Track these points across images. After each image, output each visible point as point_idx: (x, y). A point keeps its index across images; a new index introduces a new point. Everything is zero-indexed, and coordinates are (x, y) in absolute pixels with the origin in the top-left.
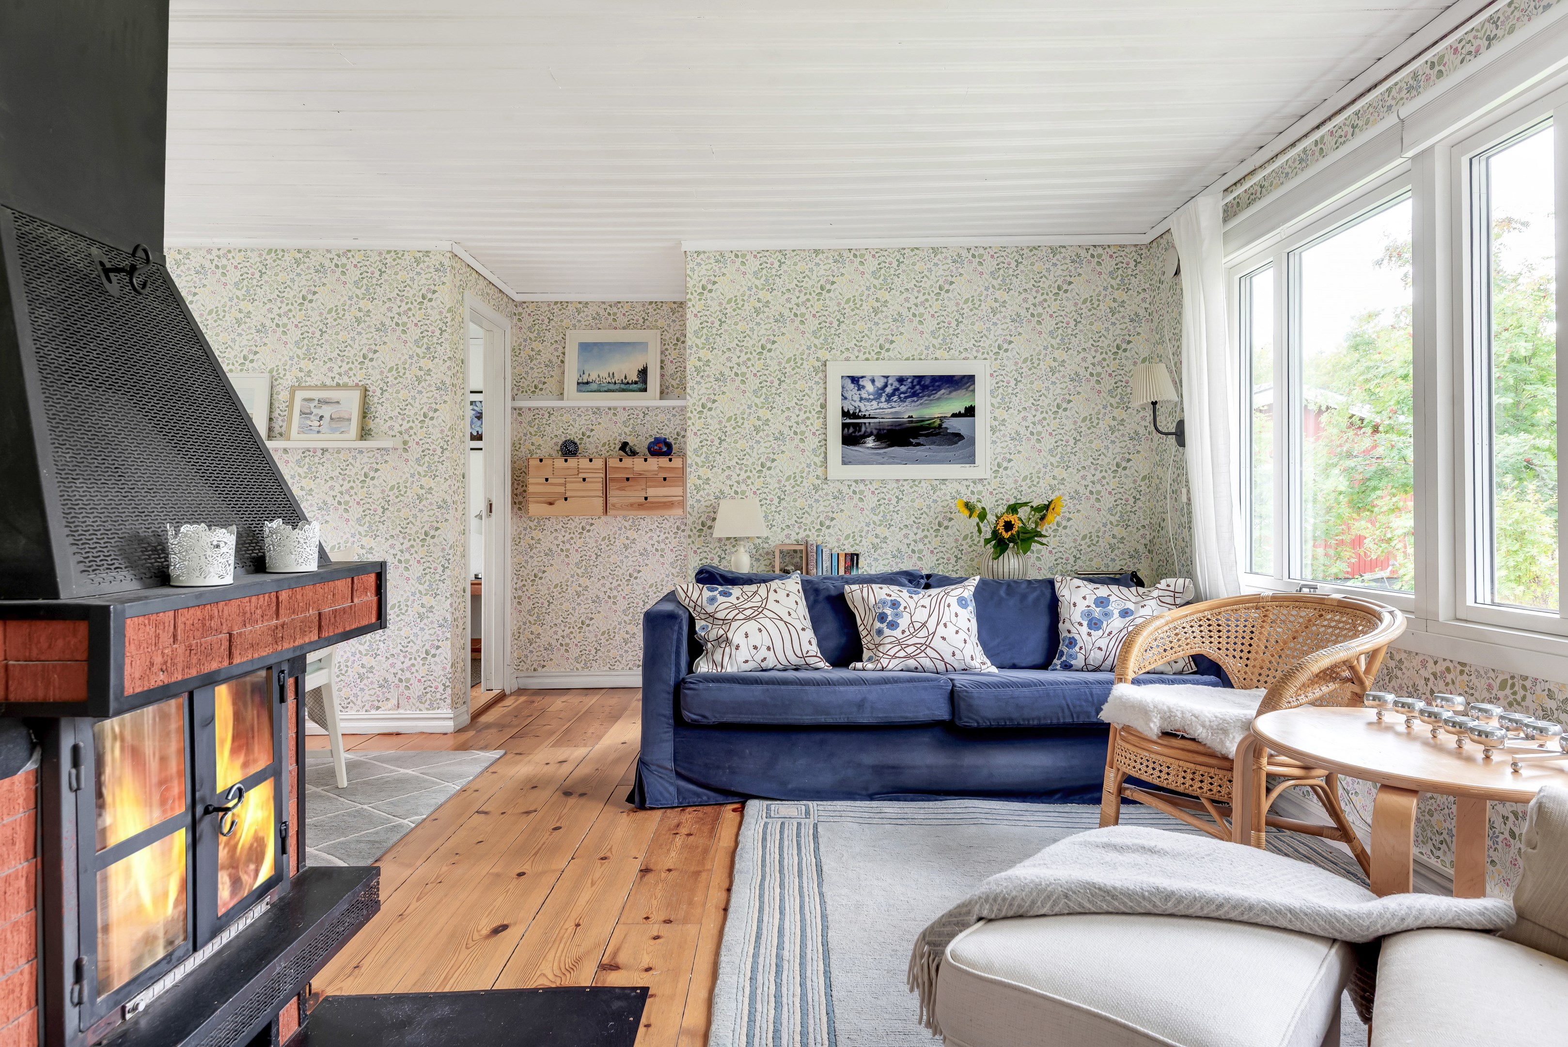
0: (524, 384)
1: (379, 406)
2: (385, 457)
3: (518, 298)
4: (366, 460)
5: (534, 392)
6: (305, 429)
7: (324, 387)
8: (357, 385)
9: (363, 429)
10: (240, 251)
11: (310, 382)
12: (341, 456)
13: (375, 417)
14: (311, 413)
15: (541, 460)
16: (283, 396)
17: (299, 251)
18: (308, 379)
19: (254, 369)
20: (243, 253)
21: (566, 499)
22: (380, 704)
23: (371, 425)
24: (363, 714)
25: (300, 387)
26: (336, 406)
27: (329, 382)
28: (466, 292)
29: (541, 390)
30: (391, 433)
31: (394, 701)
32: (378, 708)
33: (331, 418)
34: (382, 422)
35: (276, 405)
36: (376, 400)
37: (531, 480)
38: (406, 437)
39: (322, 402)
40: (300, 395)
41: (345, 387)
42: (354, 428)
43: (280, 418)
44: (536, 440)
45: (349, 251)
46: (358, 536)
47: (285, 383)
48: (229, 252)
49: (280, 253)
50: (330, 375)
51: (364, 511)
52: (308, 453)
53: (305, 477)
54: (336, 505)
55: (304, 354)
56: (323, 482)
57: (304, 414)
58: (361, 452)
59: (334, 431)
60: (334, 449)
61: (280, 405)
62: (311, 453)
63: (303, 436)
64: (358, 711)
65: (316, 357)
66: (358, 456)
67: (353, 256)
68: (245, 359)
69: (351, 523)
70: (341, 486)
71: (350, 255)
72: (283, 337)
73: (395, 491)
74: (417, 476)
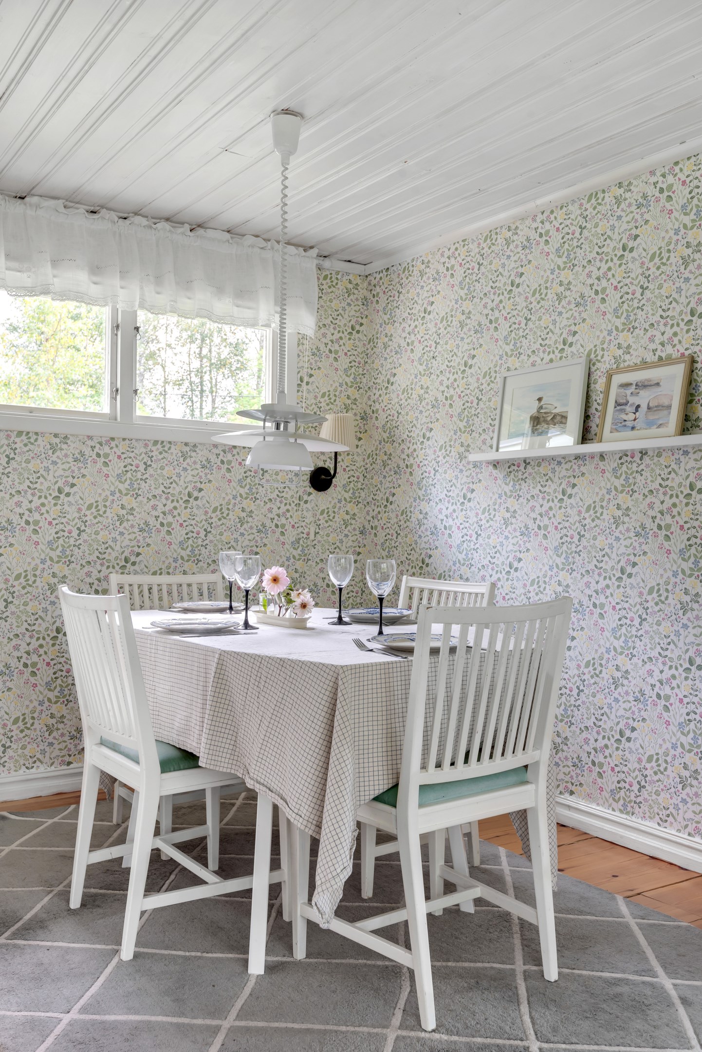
4: (692, 464)
6: (620, 425)
7: (645, 365)
8: (683, 355)
9: (687, 418)
10: (561, 208)
11: (632, 359)
12: (662, 460)
14: (626, 404)
16: (599, 385)
17: (620, 185)
18: (627, 357)
19: (573, 354)
20: (564, 209)
24: (683, 837)
25: (619, 371)
27: (650, 358)
33: (649, 408)
35: (594, 396)
39: (642, 386)
40: (617, 380)
41: (662, 362)
42: (674, 418)
43: (598, 414)
45: (677, 163)
46: (681, 576)
47: (602, 367)
48: (552, 212)
49: (600, 195)
50: (652, 346)
51: (689, 540)
52: (625, 458)
53: (622, 492)
54: (655, 529)
55: (624, 324)
56: (641, 497)
57: (620, 405)
58: (686, 453)
59: (650, 424)
60: (654, 449)
61: (597, 397)
62: (629, 459)
63: (616, 435)
64: (679, 831)
65: (637, 325)
66: (682, 458)
67: (681, 170)
68: (564, 344)
69: (673, 555)
70: (662, 502)
71: (677, 169)
72: (602, 306)
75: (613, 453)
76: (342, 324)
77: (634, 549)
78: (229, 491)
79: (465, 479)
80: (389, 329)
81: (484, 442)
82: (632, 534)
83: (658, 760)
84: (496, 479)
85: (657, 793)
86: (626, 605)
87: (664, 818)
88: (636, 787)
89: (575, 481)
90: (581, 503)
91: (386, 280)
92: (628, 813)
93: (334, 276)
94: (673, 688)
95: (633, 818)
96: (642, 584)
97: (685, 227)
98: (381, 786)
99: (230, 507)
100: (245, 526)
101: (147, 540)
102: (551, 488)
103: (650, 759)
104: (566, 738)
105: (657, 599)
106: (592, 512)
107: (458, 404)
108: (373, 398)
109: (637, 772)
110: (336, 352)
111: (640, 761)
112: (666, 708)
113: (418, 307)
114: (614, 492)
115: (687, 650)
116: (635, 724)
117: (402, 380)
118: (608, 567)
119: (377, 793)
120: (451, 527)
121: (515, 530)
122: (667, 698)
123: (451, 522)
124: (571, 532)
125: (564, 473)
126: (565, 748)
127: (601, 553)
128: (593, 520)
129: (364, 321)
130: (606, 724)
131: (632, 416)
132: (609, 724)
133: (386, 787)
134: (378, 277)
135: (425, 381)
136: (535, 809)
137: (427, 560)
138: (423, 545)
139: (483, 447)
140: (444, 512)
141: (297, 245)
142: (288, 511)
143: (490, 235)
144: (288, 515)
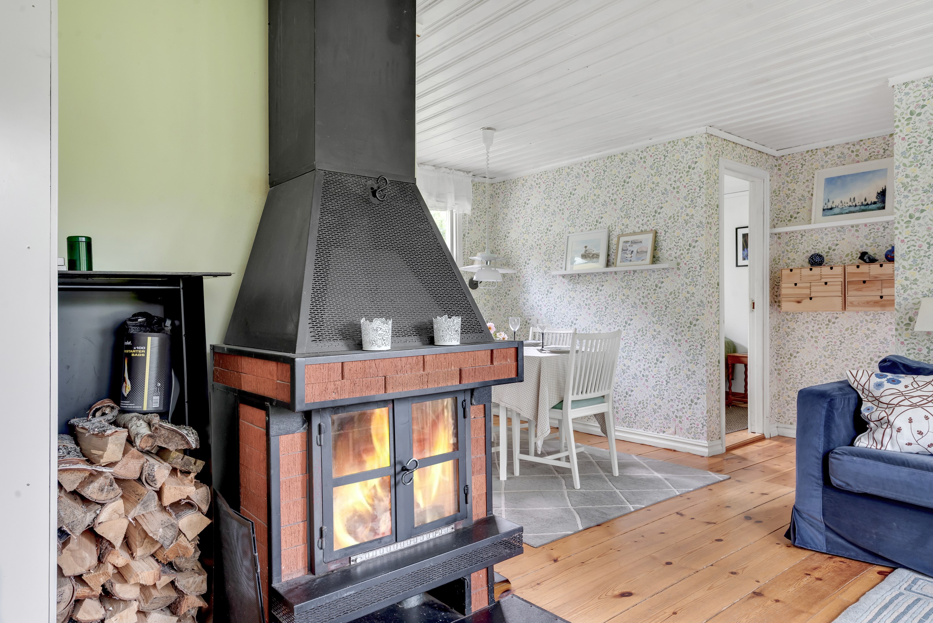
0: (782, 215)
1: (664, 242)
2: (667, 274)
3: (778, 154)
4: (656, 276)
5: (790, 220)
6: (624, 260)
7: (634, 233)
8: (652, 230)
9: (654, 257)
10: (595, 161)
11: (628, 231)
12: (643, 274)
13: (661, 249)
14: (627, 250)
15: (791, 270)
16: (614, 241)
17: (622, 154)
18: (627, 229)
19: (601, 227)
20: (596, 162)
21: (811, 299)
22: (665, 430)
23: (659, 254)
24: (655, 434)
25: (623, 235)
26: (640, 244)
27: (637, 230)
28: (720, 158)
29: (796, 218)
30: (670, 258)
31: (673, 429)
32: (664, 432)
33: (637, 252)
34: (665, 251)
35: (611, 246)
36: (662, 238)
37: (783, 285)
38: (679, 260)
39: (634, 242)
40: (623, 239)
41: (643, 232)
42: (648, 257)
43: (613, 254)
44: (792, 255)
45: (648, 147)
46: (652, 324)
47: (615, 233)
48: (590, 162)
49: (613, 157)
50: (638, 225)
51: (655, 308)
52: (626, 274)
53: (625, 288)
54: (641, 304)
55: (625, 215)
56: (634, 290)
57: (624, 250)
58: (654, 271)
59: (638, 259)
60: (639, 270)
61: (613, 247)
62: (628, 274)
63: (623, 264)
64: (653, 432)
65: (631, 215)
66: (652, 274)
67: (650, 150)
68: (597, 222)
69: (649, 315)
70: (643, 293)
71: (648, 150)
72: (614, 206)
73: (673, 295)
74: (685, 285)
75: (621, 271)
76: (481, 208)
77: (631, 313)
79: (548, 283)
80: (506, 211)
81: (558, 266)
82: (630, 307)
83: (643, 403)
84: (564, 283)
85: (643, 417)
86: (628, 338)
87: (646, 427)
88: (633, 416)
89: (603, 284)
90: (606, 294)
91: (503, 187)
92: (630, 427)
93: (478, 185)
94: (649, 372)
95: (633, 429)
96: (635, 328)
97: (652, 175)
98: (555, 402)
102: (591, 287)
103: (640, 403)
105: (642, 334)
106: (611, 297)
107: (544, 248)
108: (497, 243)
109: (634, 409)
110: (479, 221)
111: (635, 404)
112: (647, 381)
113: (521, 201)
114: (621, 288)
115: (655, 355)
116: (633, 389)
117: (513, 235)
118: (619, 321)
119: (554, 405)
120: (541, 305)
121: (574, 306)
122: (647, 376)
123: (541, 303)
124: (602, 306)
125: (598, 280)
127: (616, 315)
128: (612, 301)
129: (491, 206)
130: (620, 390)
131: (630, 256)
132: (621, 390)
133: (557, 403)
134: (499, 185)
135: (526, 236)
136: (608, 413)
137: (528, 321)
138: (526, 314)
139: (557, 268)
140: (537, 298)
141: (464, 171)
143: (559, 170)
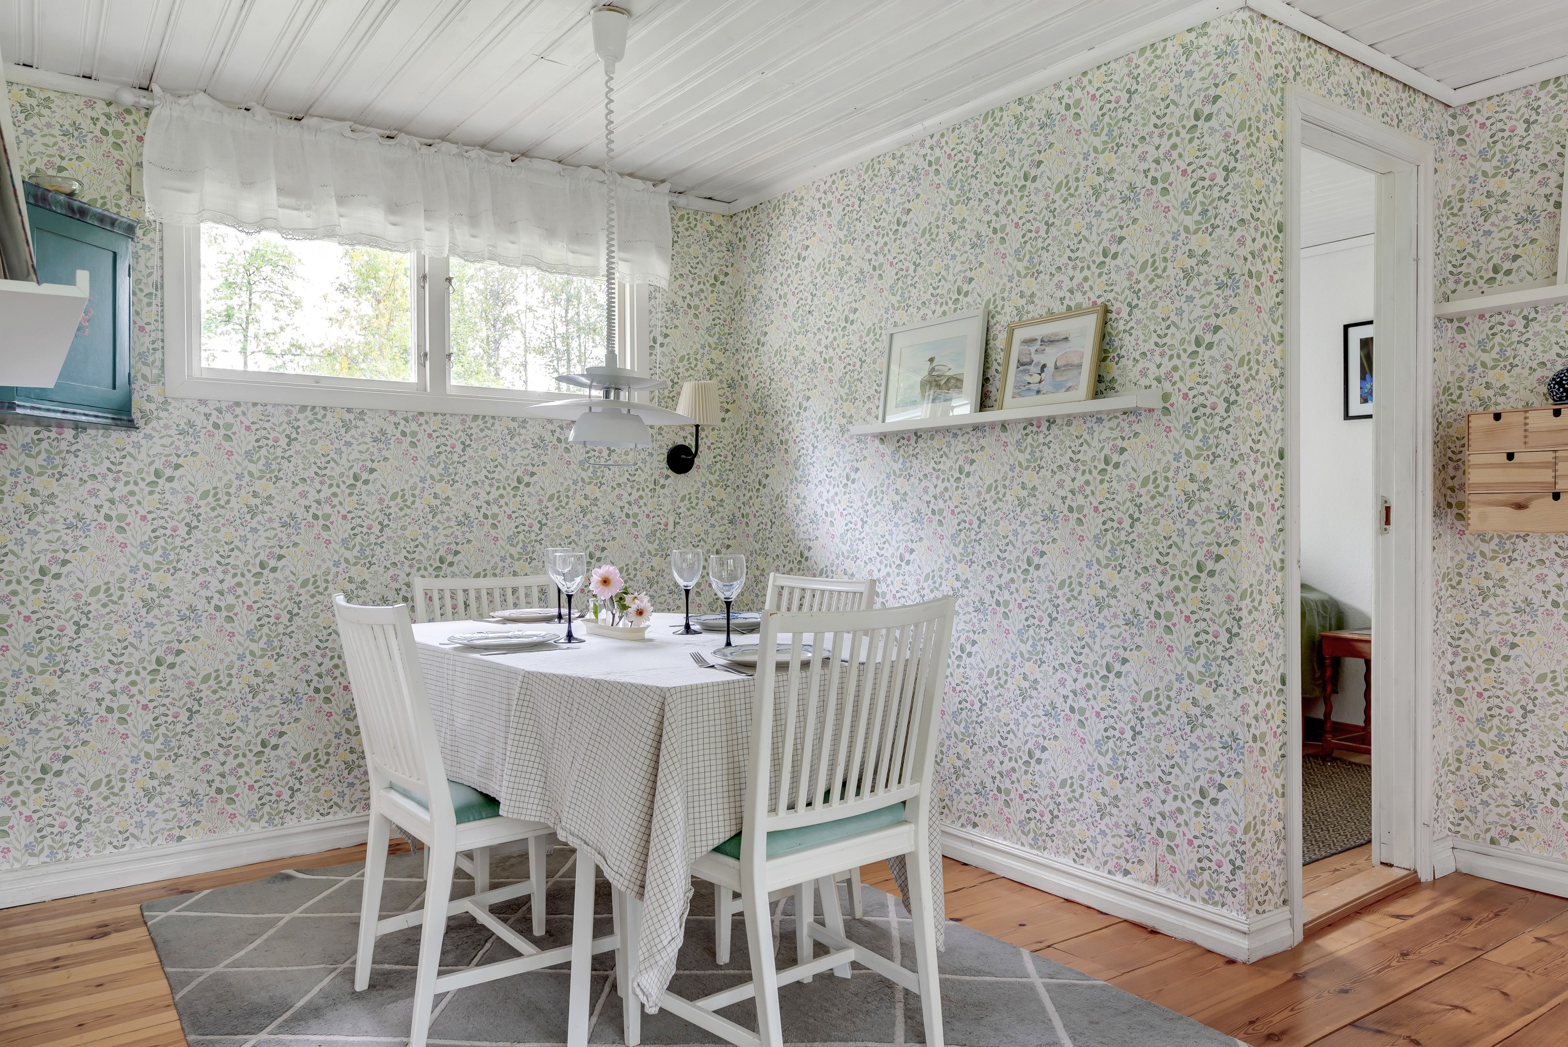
0: (1470, 267)
1: (1126, 337)
2: (1135, 427)
3: (1457, 99)
4: (1107, 433)
5: (1492, 280)
6: (1023, 389)
7: (1051, 317)
8: (1094, 304)
9: (1100, 379)
10: (953, 130)
11: (1036, 310)
12: (1072, 429)
13: (1120, 357)
14: (1030, 363)
15: (1497, 417)
16: (1000, 342)
17: (1020, 102)
18: (1031, 307)
19: (969, 306)
20: (956, 132)
21: (1556, 496)
22: (1129, 867)
23: (1114, 370)
24: (1102, 876)
25: (1023, 324)
26: (1064, 345)
27: (1058, 308)
29: (1508, 272)
30: (1144, 382)
31: (1148, 869)
32: (1126, 873)
33: (1056, 368)
34: (1130, 363)
35: (993, 355)
36: (1121, 326)
37: (1474, 459)
38: (1167, 386)
39: (1049, 341)
40: (1020, 334)
41: (1071, 312)
42: (1085, 379)
43: (998, 376)
44: (1497, 376)
45: (1085, 74)
46: (1095, 567)
47: (1003, 320)
48: (943, 135)
49: (998, 114)
50: (1059, 294)
51: (1104, 523)
52: (1030, 428)
53: (1027, 468)
54: (1066, 512)
55: (1027, 268)
56: (1049, 474)
57: (1023, 364)
58: (1100, 420)
59: (1058, 387)
60: (1063, 417)
61: (997, 356)
62: (1035, 429)
63: (1019, 400)
64: (1097, 868)
65: (1041, 268)
66: (1095, 427)
67: (1090, 82)
68: (959, 293)
69: (1086, 543)
70: (1073, 480)
71: (1085, 81)
72: (1001, 247)
73: (1150, 486)
74: (1185, 458)
75: (1016, 422)
76: (702, 274)
77: (1042, 535)
78: (568, 475)
79: (848, 457)
80: (758, 279)
81: (869, 412)
82: (1039, 518)
83: (1072, 785)
84: (883, 455)
85: (1072, 824)
86: (1034, 603)
87: (1081, 853)
88: (1047, 817)
89: (974, 456)
90: (980, 483)
91: (753, 220)
92: (1039, 848)
93: (692, 217)
94: (1088, 700)
95: (1045, 854)
96: (1051, 577)
97: (1095, 150)
98: (722, 835)
99: (570, 494)
100: (589, 516)
101: (467, 535)
102: (946, 464)
103: (1063, 784)
104: (968, 761)
105: (1069, 595)
106: (993, 493)
107: (839, 367)
108: (742, 362)
109: (1049, 800)
110: (697, 307)
111: (1052, 786)
112: (1081, 724)
113: (791, 253)
114: (1018, 469)
115: (1104, 655)
116: (1046, 743)
117: (775, 339)
118: (1012, 558)
119: (716, 843)
120: (832, 513)
121: (906, 516)
122: (1082, 711)
123: (832, 507)
124: (970, 517)
125: (961, 447)
126: (966, 772)
127: (1004, 542)
128: (995, 503)
129: (729, 270)
130: (1013, 743)
131: (1037, 378)
132: (1017, 743)
133: (728, 836)
134: (745, 217)
135: (801, 340)
137: (806, 554)
138: (801, 536)
139: (868, 418)
140: (825, 496)
141: (644, 179)
142: (641, 497)
143: (872, 165)
144: (642, 503)
